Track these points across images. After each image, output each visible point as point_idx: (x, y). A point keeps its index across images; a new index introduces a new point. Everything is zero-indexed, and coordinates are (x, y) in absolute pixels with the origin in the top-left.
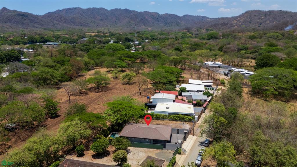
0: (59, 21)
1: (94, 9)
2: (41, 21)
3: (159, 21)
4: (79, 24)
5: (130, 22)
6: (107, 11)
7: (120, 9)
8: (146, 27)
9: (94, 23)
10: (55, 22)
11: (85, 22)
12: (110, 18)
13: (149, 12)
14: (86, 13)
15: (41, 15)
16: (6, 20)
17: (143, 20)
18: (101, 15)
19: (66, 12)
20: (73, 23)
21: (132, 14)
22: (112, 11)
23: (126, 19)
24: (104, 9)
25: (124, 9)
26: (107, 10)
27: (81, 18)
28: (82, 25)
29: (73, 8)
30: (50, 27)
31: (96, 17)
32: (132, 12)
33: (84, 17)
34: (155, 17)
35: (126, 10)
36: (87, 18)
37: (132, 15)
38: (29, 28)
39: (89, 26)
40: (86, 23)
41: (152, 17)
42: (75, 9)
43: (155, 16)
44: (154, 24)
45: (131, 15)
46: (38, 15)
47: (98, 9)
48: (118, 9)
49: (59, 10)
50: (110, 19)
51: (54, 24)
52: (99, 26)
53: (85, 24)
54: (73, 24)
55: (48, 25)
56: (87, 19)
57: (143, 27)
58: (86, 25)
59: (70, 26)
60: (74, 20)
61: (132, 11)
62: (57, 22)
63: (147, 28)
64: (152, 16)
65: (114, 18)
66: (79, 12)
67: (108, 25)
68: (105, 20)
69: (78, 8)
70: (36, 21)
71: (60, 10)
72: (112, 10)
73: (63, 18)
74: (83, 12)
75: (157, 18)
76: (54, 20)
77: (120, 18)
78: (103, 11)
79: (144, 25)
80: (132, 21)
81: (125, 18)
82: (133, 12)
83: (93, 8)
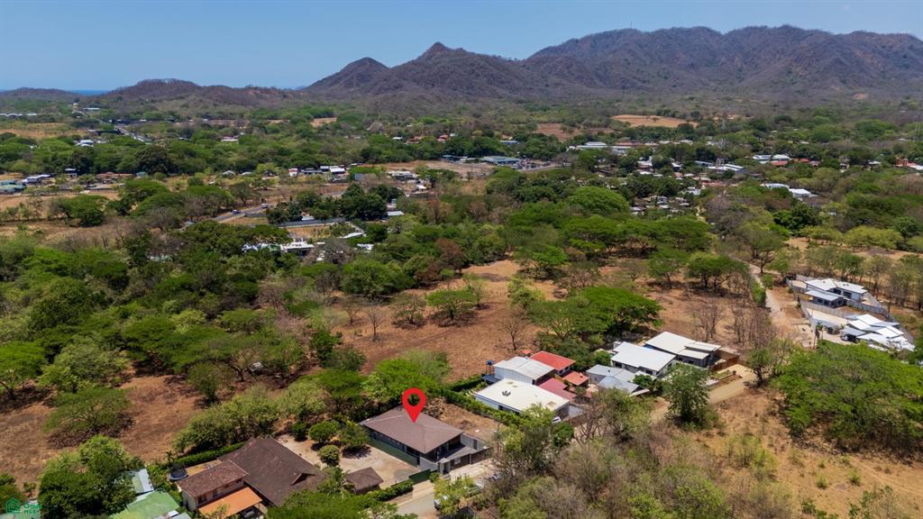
0: (564, 77)
1: (674, 33)
2: (517, 77)
3: (907, 67)
4: (618, 83)
5: (790, 72)
6: (717, 38)
7: (763, 29)
8: (851, 88)
9: (666, 78)
10: (553, 79)
11: (638, 76)
12: (723, 59)
13: (872, 35)
14: (646, 45)
15: (521, 59)
16: (434, 78)
17: (841, 63)
18: (695, 50)
19: (592, 47)
20: (601, 80)
21: (804, 44)
22: (734, 35)
23: (779, 59)
24: (708, 30)
25: (779, 25)
26: (718, 34)
27: (629, 64)
28: (627, 85)
29: (615, 31)
30: (535, 94)
31: (678, 59)
32: (806, 37)
33: (638, 61)
34: (896, 53)
35: (787, 30)
36: (648, 62)
37: (806, 45)
38: (481, 99)
39: (648, 89)
40: (639, 80)
41: (880, 53)
42: (620, 33)
43: (894, 49)
44: (884, 77)
45: (802, 48)
46: (513, 59)
47: (689, 32)
48: (756, 28)
49: (572, 40)
50: (723, 64)
51: (547, 86)
52: (678, 87)
53: (635, 81)
54: (602, 84)
55: (531, 89)
56: (645, 65)
57: (838, 89)
58: (640, 84)
59: (591, 90)
60: (607, 70)
61: (808, 31)
62: (556, 80)
63: (851, 91)
64: (884, 47)
65: (737, 59)
66: (627, 44)
67: (708, 85)
68: (706, 65)
69: (630, 30)
70: (503, 79)
71: (577, 41)
72: (735, 31)
73: (574, 67)
74: (640, 46)
75: (902, 54)
76: (550, 73)
77: (759, 58)
78: (702, 39)
79: (844, 82)
80: (798, 70)
81: (778, 56)
82: (811, 35)
83: (673, 29)
